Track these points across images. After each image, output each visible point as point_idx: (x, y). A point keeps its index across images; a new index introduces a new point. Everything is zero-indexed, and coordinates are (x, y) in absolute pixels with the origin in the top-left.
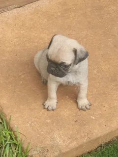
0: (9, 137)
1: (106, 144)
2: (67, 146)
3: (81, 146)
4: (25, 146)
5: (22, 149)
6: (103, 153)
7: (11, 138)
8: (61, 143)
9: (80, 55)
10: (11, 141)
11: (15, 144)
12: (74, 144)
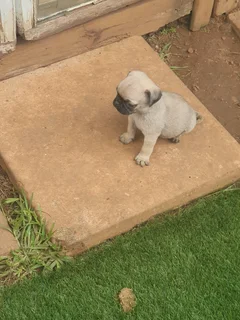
0: (31, 218)
1: (143, 225)
2: (97, 227)
3: (113, 227)
4: (49, 228)
5: (46, 231)
6: (138, 234)
7: (33, 219)
8: (90, 223)
9: (153, 97)
10: (33, 223)
11: (38, 226)
12: (106, 225)
